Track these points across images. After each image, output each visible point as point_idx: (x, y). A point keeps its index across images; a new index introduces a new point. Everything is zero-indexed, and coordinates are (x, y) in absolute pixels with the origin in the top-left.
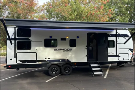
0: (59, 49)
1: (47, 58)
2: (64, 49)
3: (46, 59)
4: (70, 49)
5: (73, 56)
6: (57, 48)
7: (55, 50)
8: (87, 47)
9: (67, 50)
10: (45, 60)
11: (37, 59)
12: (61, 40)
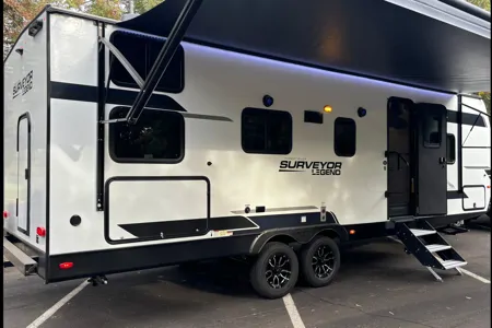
0: (297, 164)
1: (253, 208)
2: (315, 164)
3: (247, 210)
4: (335, 165)
5: (346, 196)
6: (292, 157)
7: (285, 166)
8: (386, 159)
9: (325, 168)
10: (245, 215)
11: (212, 216)
12: (306, 121)
